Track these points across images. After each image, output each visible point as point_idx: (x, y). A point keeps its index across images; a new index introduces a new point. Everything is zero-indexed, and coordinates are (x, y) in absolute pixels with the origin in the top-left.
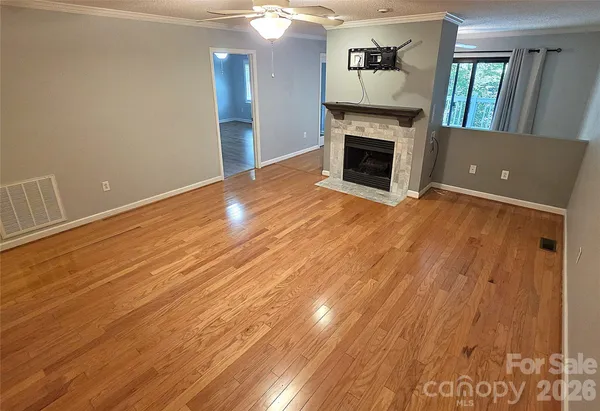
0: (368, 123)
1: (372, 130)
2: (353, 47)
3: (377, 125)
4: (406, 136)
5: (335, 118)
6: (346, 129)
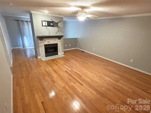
0: (51, 40)
1: (52, 42)
2: (43, 20)
3: (53, 40)
4: (60, 41)
5: (40, 40)
6: (44, 43)
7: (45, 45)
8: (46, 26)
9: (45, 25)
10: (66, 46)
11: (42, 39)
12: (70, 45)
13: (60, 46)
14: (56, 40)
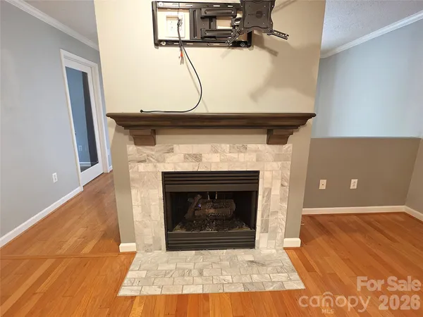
1: (216, 158)
3: (226, 147)
4: (277, 158)
5: (136, 144)
6: (164, 161)
7: (168, 178)
8: (181, 43)
9: (174, 36)
10: (323, 184)
11: (148, 132)
12: (354, 184)
13: (276, 191)
14: (250, 146)
